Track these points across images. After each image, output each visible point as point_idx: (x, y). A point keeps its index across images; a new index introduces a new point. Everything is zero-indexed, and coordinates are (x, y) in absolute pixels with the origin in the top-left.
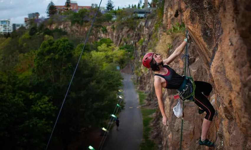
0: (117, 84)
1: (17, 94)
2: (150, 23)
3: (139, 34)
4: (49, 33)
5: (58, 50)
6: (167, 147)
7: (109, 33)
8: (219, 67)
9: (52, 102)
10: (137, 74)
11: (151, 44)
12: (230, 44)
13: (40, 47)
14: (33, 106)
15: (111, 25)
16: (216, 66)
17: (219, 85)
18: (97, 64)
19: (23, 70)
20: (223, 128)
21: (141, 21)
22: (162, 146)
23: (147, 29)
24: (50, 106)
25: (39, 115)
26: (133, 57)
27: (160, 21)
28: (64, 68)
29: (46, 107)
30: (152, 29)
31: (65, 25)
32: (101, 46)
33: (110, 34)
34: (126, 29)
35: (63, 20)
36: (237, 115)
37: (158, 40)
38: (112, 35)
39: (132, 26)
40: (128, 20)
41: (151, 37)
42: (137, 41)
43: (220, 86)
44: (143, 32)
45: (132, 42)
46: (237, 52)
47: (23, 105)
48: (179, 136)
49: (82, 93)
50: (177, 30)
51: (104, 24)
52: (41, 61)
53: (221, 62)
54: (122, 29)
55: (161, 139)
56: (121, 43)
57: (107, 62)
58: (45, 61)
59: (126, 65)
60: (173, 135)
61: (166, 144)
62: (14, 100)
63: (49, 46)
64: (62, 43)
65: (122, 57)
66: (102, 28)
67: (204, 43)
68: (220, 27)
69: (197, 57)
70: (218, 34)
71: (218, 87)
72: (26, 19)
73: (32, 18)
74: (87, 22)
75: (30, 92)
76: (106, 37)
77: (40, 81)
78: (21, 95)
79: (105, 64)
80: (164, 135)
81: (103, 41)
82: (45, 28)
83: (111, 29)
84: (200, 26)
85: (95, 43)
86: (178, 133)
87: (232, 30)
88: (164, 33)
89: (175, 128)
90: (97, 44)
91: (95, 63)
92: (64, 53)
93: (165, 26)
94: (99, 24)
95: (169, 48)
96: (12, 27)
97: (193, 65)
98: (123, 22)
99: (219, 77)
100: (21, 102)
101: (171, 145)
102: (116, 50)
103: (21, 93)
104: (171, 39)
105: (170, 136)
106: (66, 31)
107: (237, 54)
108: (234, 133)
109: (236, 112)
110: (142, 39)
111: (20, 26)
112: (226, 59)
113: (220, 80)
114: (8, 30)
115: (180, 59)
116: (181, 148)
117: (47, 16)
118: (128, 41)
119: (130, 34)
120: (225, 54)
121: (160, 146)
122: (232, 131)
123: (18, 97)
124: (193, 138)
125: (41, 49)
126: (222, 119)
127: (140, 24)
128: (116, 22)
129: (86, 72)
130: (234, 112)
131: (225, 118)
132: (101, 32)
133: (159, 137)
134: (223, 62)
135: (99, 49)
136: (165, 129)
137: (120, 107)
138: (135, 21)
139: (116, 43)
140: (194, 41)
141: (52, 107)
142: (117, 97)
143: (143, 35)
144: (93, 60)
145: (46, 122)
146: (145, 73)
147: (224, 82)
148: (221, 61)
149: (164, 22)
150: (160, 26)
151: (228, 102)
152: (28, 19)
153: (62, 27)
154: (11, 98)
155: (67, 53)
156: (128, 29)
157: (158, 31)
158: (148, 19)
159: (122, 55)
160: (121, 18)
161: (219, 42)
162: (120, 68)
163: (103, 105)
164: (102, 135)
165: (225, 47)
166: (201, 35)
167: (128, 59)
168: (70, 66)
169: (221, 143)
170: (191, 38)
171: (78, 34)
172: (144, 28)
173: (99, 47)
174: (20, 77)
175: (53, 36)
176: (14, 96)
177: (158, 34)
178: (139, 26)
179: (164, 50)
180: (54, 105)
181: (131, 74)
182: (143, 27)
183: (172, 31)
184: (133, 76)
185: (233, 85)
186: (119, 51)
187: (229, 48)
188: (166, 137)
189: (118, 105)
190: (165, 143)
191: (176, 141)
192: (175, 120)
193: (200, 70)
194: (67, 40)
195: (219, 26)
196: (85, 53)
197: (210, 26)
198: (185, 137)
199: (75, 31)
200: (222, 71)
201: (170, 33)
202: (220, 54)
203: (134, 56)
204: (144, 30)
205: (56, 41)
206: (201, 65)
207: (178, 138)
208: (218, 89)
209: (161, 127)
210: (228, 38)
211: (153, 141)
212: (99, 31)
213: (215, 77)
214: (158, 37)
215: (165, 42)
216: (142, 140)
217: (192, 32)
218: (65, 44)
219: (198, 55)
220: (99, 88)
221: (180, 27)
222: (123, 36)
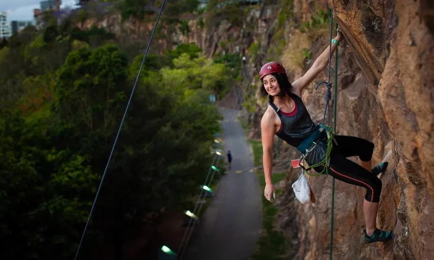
0: (210, 129)
1: (24, 153)
2: (269, 12)
3: (249, 34)
4: (81, 36)
5: (99, 67)
6: (307, 244)
7: (194, 33)
8: (393, 87)
9: (89, 166)
10: (248, 108)
11: (272, 51)
12: (410, 43)
13: (64, 63)
14: (54, 175)
15: (196, 19)
16: (388, 85)
17: (393, 122)
18: (173, 93)
19: (33, 108)
20: (406, 203)
21: (252, 8)
22: (299, 243)
23: (264, 24)
24: (87, 174)
25: (67, 192)
26: (239, 77)
27: (289, 7)
28: (112, 101)
29: (79, 176)
30: (275, 23)
31: (110, 21)
32: (180, 57)
33: (195, 36)
34: (224, 25)
35: (106, 11)
36: (428, 175)
37: (285, 44)
38: (200, 37)
39: (236, 20)
40: (229, 7)
41: (273, 38)
42: (246, 46)
43: (396, 122)
44: (258, 30)
45: (237, 48)
46: (424, 57)
47: (35, 173)
48: (329, 221)
49: (147, 148)
50: (319, 23)
51: (183, 17)
52: (67, 90)
53: (396, 78)
54: (218, 25)
55: (297, 229)
56: (217, 52)
57: (190, 89)
58: (75, 88)
59: (227, 93)
60: (317, 220)
61: (306, 238)
62: (19, 164)
63: (82, 60)
64: (107, 55)
65: (219, 78)
66: (179, 25)
67: (369, 45)
68: (392, 13)
69: (357, 73)
70: (391, 26)
71: (391, 125)
72: (36, 11)
73: (48, 9)
74: (152, 13)
75: (49, 148)
76: (188, 42)
77: (65, 126)
78: (30, 155)
79: (187, 92)
80: (301, 222)
81: (184, 48)
82: (73, 27)
83: (197, 25)
84: (360, 14)
85: (167, 52)
86: (327, 217)
87: (414, 18)
88: (297, 31)
89: (320, 206)
90: (171, 54)
91: (170, 90)
92: (110, 74)
93: (298, 16)
94: (175, 17)
95: (305, 57)
96: (10, 27)
97: (350, 88)
98: (219, 11)
99: (393, 106)
100: (31, 168)
101: (314, 240)
102: (208, 65)
103: (31, 152)
104: (309, 42)
105: (312, 222)
106: (112, 32)
107: (423, 61)
108: (426, 211)
109: (426, 170)
110: (256, 42)
111: (26, 25)
112: (405, 71)
113: (396, 111)
114: (4, 34)
115: (327, 76)
116: (332, 243)
117: (77, 5)
118: (230, 47)
119: (232, 34)
120: (402, 62)
121: (295, 242)
122: (421, 207)
123: (25, 158)
124: (354, 224)
125: (65, 66)
126: (404, 186)
127: (252, 14)
128: (205, 11)
129: (151, 108)
130: (422, 171)
131: (409, 184)
132: (178, 31)
133: (293, 224)
134: (399, 78)
135: (175, 64)
136: (303, 210)
137: (218, 170)
138: (241, 8)
139: (208, 52)
140: (350, 42)
141: (91, 176)
142: (212, 153)
143: (257, 35)
144: (164, 85)
145: (81, 204)
146: (263, 106)
147: (402, 114)
148: (396, 75)
149: (296, 10)
150: (288, 17)
151: (412, 152)
152: (41, 12)
153: (104, 24)
154: (12, 160)
155: (117, 73)
156: (229, 25)
157: (285, 27)
158: (265, 4)
159: (218, 74)
160: (215, 5)
161: (391, 41)
162: (216, 98)
163: (185, 168)
164: (185, 225)
165: (402, 50)
166: (361, 30)
167: (230, 80)
168: (122, 97)
169: (403, 230)
170: (344, 37)
171: (136, 37)
172: (260, 21)
173: (175, 60)
174: (28, 120)
175: (88, 41)
176: (18, 157)
177: (285, 33)
178: (248, 19)
179: (296, 62)
180: (93, 171)
181: (237, 109)
182: (257, 20)
183: (311, 26)
184: (240, 112)
185: (420, 121)
186: (213, 67)
187: (410, 52)
188: (305, 225)
189: (213, 167)
190: (304, 236)
191: (323, 231)
192: (321, 191)
193: (364, 96)
194: (115, 49)
195: (391, 10)
196: (150, 72)
197: (378, 13)
198: (339, 222)
199: (129, 32)
200: (398, 95)
201: (307, 30)
202: (394, 62)
203: (242, 74)
204: (259, 25)
205: (94, 51)
206: (366, 87)
207: (327, 224)
208: (393, 128)
209: (295, 206)
210: (407, 32)
211: (282, 233)
212: (175, 30)
213: (386, 106)
214: (286, 37)
215: (298, 47)
216: (261, 232)
217: (345, 25)
218: (113, 56)
219: (359, 70)
220: (177, 138)
221: (324, 18)
222: (219, 38)
